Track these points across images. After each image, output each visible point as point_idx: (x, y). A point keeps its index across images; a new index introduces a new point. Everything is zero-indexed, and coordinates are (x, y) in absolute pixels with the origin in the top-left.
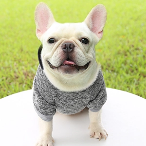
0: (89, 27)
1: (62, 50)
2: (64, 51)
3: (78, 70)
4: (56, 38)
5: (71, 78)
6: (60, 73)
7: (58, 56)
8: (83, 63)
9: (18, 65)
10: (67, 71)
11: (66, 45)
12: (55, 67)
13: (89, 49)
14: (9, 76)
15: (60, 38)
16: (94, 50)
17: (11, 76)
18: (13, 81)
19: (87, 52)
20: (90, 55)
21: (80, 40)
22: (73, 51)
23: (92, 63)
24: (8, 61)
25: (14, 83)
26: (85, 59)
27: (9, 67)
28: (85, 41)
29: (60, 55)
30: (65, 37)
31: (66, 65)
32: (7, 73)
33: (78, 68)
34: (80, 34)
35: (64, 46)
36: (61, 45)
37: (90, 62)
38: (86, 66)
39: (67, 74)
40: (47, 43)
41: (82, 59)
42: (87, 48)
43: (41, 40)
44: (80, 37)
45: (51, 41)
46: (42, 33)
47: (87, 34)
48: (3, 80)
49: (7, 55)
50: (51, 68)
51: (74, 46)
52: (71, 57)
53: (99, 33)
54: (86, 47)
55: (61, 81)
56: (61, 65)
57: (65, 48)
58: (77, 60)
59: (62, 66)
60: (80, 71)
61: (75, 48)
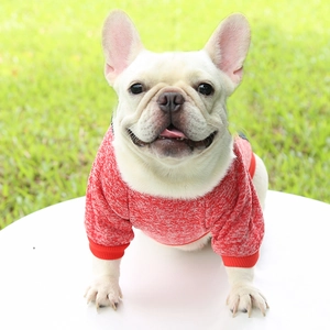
0: (213, 61)
1: (157, 109)
2: (161, 109)
3: (192, 149)
4: (146, 83)
5: (177, 166)
6: (155, 156)
7: (150, 121)
8: (201, 135)
9: (87, 134)
10: (168, 151)
11: (166, 98)
12: (145, 144)
13: (213, 106)
14: (67, 159)
15: (153, 83)
16: (224, 107)
17: (71, 159)
18: (74, 171)
19: (210, 112)
20: (216, 118)
21: (196, 88)
22: (180, 109)
23: (219, 134)
24: (66, 125)
25: (77, 176)
26: (205, 125)
27: (67, 140)
28: (206, 89)
29: (154, 118)
30: (164, 82)
31: (166, 138)
32: (62, 153)
33: (191, 145)
34: (195, 75)
35: (163, 100)
36: (155, 98)
37: (215, 133)
38: (208, 141)
39: (169, 158)
40: (127, 93)
41: (200, 126)
42: (209, 104)
43: (115, 87)
44: (195, 81)
45: (137, 89)
46: (118, 73)
47: (209, 74)
48: (52, 169)
49: (65, 111)
50: (137, 144)
51: (183, 100)
52: (178, 122)
53: (235, 72)
54: (208, 101)
55: (156, 171)
56: (157, 138)
57: (164, 104)
58: (190, 128)
59: (159, 142)
60: (196, 150)
61: (186, 103)
